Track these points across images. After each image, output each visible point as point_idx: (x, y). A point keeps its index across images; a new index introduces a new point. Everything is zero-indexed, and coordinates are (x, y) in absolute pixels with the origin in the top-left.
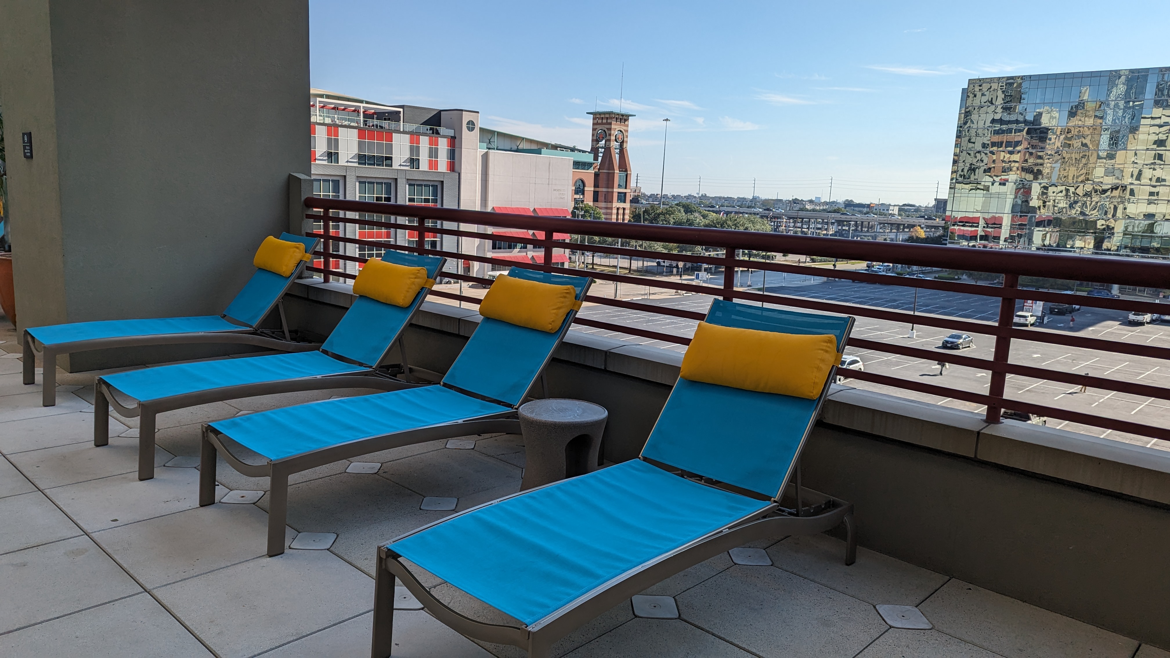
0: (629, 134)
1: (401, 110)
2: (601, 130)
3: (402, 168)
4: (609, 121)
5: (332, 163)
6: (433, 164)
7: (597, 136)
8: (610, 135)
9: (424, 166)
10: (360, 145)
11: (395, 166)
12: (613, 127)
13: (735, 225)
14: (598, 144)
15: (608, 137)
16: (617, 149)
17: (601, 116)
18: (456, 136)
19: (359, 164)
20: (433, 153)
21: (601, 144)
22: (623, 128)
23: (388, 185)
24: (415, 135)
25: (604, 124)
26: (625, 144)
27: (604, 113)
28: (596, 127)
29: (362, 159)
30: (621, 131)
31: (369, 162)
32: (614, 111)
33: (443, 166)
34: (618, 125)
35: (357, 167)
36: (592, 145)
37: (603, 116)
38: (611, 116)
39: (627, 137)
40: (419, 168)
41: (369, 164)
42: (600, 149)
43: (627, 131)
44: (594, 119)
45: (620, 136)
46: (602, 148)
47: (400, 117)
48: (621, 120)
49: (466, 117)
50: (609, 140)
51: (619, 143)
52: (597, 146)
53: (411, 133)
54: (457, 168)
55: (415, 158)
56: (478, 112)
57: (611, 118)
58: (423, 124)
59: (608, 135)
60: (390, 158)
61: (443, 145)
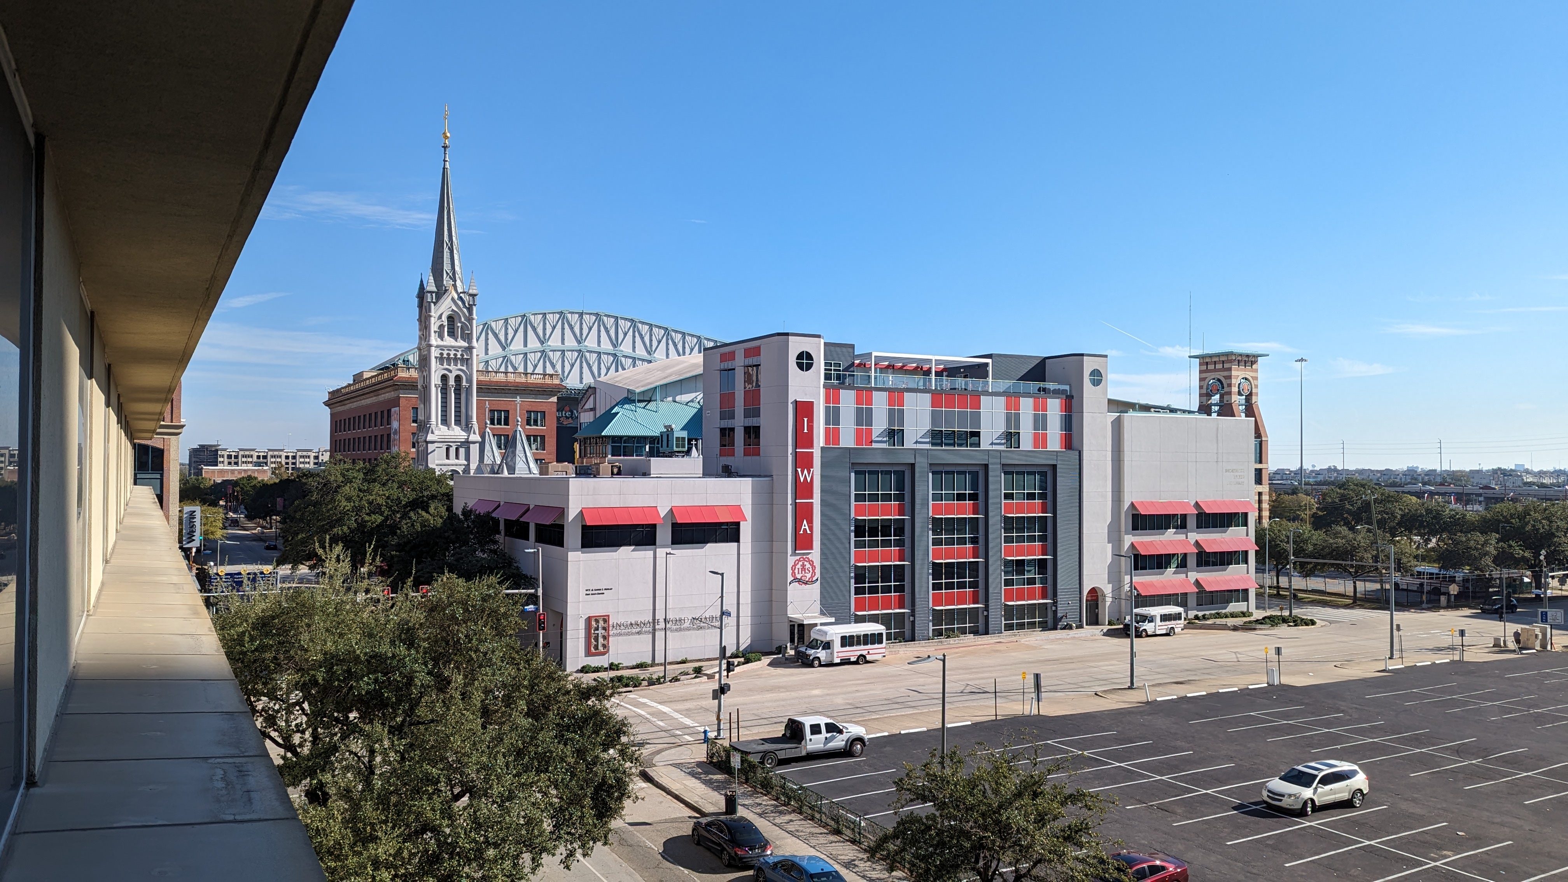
0: (1260, 382)
1: (989, 361)
2: (1214, 379)
3: (995, 447)
4: (1226, 366)
5: (894, 445)
6: (1040, 440)
7: (1207, 389)
8: (1230, 385)
9: (1026, 443)
10: (935, 416)
11: (985, 445)
12: (1234, 373)
13: (1547, 518)
14: (1209, 400)
15: (1226, 389)
16: (1242, 405)
17: (1213, 360)
18: (1074, 394)
19: (933, 444)
20: (1040, 422)
21: (1215, 400)
22: (1249, 375)
23: (975, 475)
24: (1012, 397)
25: (1219, 370)
26: (1254, 397)
27: (1218, 355)
28: (1204, 375)
29: (937, 437)
30: (1246, 379)
31: (947, 441)
32: (1235, 351)
33: (1054, 443)
34: (1242, 370)
35: (930, 450)
36: (1201, 402)
37: (1216, 359)
38: (1230, 358)
39: (1256, 386)
40: (1019, 447)
41: (946, 445)
42: (1213, 407)
43: (1256, 378)
44: (1200, 364)
45: (1245, 385)
46: (1215, 405)
47: (987, 372)
48: (1245, 363)
49: (1089, 365)
50: (1230, 393)
51: (1244, 397)
52: (1209, 402)
53: (1004, 394)
54: (1075, 443)
55: (1013, 431)
56: (1106, 356)
57: (1231, 361)
58: (1022, 378)
59: (1225, 385)
60: (977, 434)
61: (1054, 408)
